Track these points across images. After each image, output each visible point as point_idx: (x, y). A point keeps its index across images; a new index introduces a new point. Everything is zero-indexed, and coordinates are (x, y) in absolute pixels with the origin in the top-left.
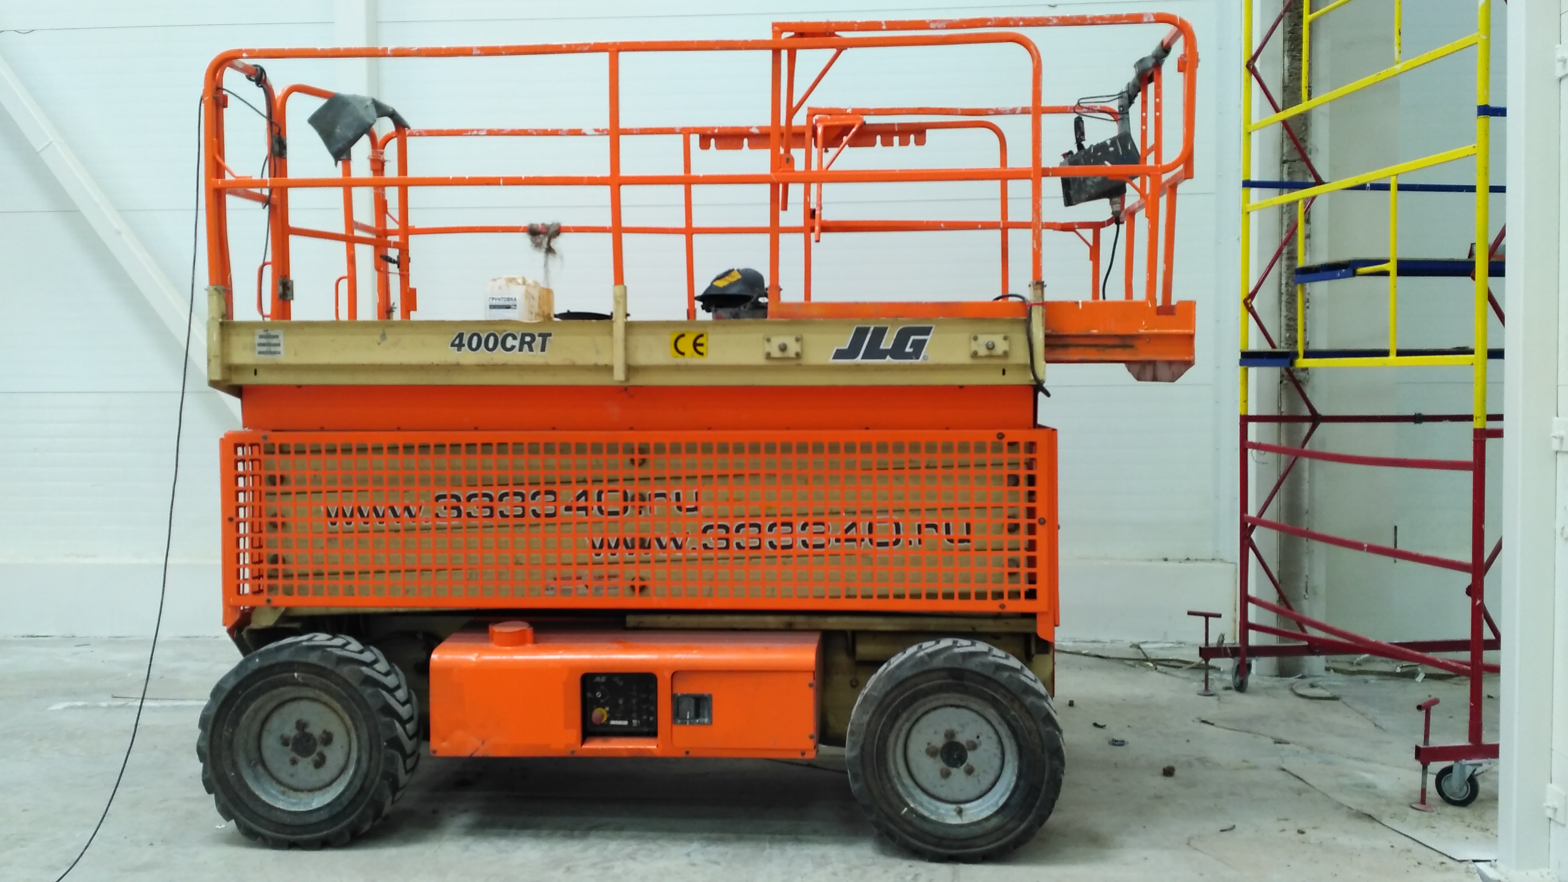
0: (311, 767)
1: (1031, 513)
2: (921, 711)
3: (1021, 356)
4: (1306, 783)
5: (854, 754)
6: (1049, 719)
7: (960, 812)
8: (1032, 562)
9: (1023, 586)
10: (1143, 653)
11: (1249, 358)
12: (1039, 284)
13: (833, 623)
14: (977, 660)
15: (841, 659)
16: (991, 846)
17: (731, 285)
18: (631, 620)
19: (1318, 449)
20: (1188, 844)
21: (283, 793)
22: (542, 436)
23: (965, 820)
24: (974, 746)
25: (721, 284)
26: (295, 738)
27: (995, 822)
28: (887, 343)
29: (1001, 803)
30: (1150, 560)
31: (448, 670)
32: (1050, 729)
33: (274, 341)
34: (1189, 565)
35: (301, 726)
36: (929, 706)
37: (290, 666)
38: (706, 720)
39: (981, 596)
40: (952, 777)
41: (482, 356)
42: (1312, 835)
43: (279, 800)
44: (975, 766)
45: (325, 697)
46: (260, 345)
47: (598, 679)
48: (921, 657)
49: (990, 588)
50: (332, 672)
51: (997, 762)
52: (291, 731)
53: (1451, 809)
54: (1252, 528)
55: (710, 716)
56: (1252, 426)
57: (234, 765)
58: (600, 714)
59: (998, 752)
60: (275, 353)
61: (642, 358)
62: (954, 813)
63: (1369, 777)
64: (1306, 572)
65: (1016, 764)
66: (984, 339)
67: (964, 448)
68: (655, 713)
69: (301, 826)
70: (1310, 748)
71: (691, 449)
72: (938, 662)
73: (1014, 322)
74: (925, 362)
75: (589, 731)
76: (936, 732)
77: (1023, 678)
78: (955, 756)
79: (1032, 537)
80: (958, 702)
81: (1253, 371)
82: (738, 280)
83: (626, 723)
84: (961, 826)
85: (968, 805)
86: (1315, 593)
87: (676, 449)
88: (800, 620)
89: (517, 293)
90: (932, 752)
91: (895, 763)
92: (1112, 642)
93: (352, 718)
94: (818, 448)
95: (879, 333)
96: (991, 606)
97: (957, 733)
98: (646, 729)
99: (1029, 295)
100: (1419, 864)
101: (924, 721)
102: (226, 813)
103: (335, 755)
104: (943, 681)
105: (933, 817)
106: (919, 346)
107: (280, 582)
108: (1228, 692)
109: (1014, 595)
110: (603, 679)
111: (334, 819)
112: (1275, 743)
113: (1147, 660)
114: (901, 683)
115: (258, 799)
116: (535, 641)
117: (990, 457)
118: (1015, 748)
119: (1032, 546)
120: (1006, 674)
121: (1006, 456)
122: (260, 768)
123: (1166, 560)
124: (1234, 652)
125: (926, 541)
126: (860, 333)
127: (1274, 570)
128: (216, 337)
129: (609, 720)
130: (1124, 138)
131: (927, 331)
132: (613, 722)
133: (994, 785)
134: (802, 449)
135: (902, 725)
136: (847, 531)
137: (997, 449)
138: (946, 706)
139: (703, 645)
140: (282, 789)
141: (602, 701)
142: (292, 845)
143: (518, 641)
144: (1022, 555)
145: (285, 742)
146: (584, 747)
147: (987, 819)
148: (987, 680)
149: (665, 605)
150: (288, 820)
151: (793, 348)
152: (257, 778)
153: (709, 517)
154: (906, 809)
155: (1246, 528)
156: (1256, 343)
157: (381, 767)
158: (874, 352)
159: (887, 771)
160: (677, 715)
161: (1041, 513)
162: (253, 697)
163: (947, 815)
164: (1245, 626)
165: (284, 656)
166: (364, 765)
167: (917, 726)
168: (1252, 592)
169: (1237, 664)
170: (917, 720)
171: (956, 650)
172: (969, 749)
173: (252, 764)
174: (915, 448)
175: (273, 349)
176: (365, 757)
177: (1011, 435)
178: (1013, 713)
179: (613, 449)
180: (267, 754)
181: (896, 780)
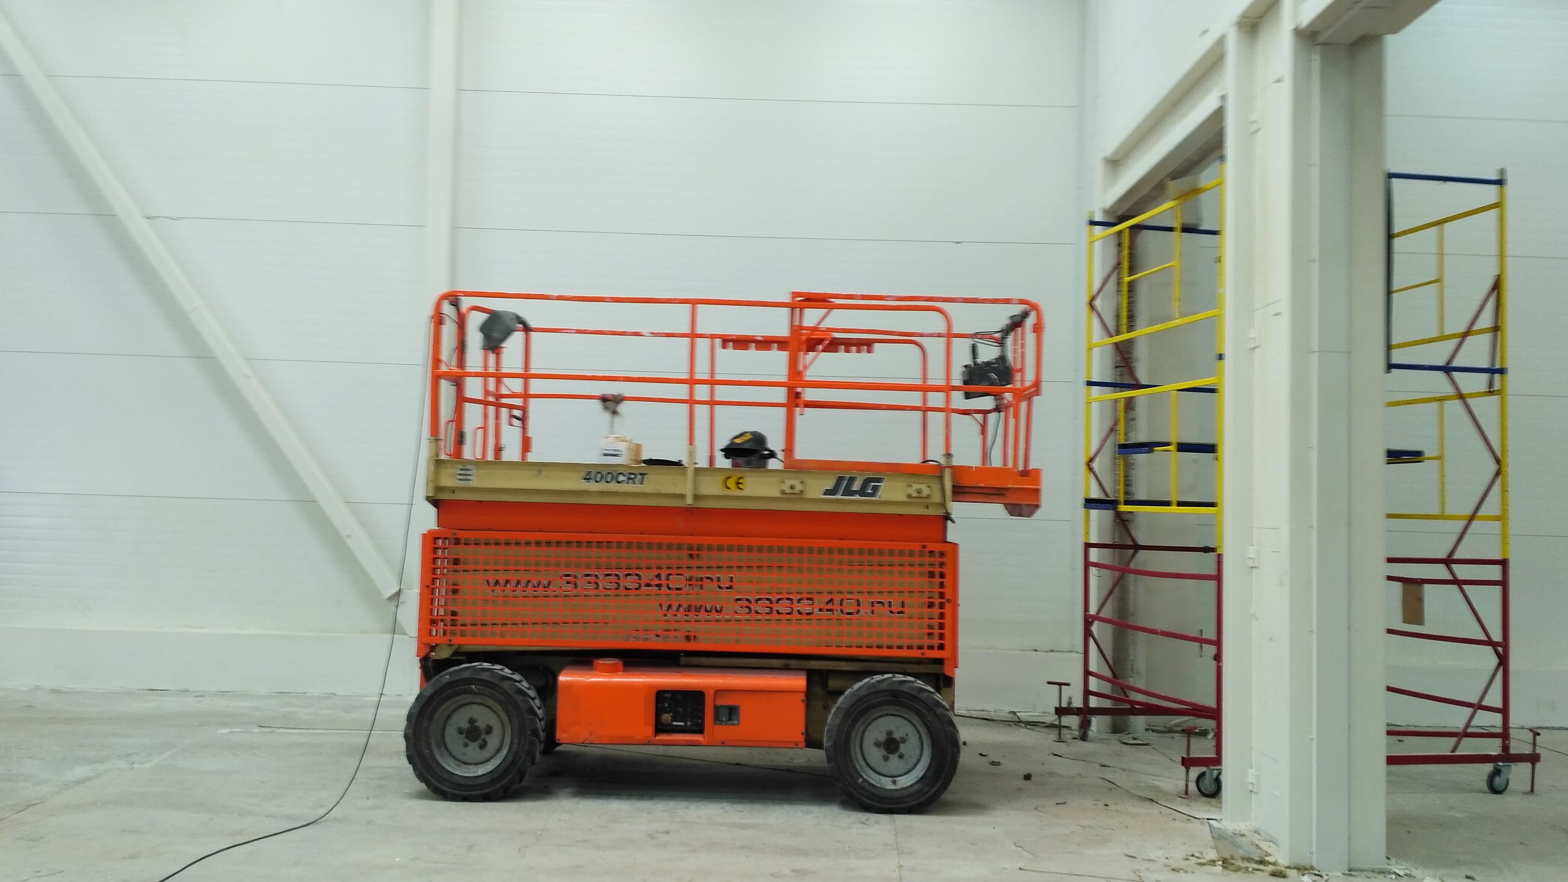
0: (477, 749)
1: (942, 595)
2: (872, 717)
3: (937, 498)
4: (1115, 784)
5: (829, 744)
6: (951, 724)
7: (894, 782)
8: (941, 626)
9: (936, 642)
10: (1018, 717)
11: (1090, 503)
12: (948, 455)
13: (814, 665)
14: (907, 685)
15: (818, 690)
16: (914, 803)
17: (746, 442)
18: (683, 660)
19: (1140, 568)
20: (1036, 809)
21: (459, 765)
22: (635, 538)
23: (898, 787)
24: (904, 741)
25: (738, 441)
26: (468, 730)
27: (917, 787)
28: (856, 487)
29: (920, 776)
30: (1025, 650)
31: (570, 686)
32: (951, 729)
33: (468, 472)
34: (1052, 654)
35: (472, 721)
36: (877, 715)
37: (469, 681)
38: (736, 722)
39: (910, 647)
40: (890, 760)
41: (602, 486)
42: (1112, 807)
43: (457, 769)
44: (904, 754)
45: (490, 702)
46: (460, 475)
47: (666, 695)
48: (873, 683)
49: (916, 643)
50: (497, 685)
51: (918, 751)
52: (465, 725)
53: (1204, 799)
54: (1093, 621)
55: (738, 720)
56: (1093, 551)
57: (429, 745)
58: (666, 717)
59: (919, 744)
60: (470, 480)
61: (704, 490)
62: (891, 783)
63: (1157, 783)
64: (1132, 658)
65: (930, 751)
66: (916, 486)
67: (901, 553)
68: (703, 719)
69: (470, 786)
70: (1123, 770)
71: (730, 549)
72: (884, 686)
73: (933, 477)
74: (880, 499)
75: (660, 728)
76: (881, 732)
77: (935, 697)
78: (893, 747)
79: (942, 611)
80: (896, 713)
81: (1094, 513)
82: (751, 439)
83: (683, 724)
84: (896, 790)
85: (899, 778)
86: (1138, 673)
87: (720, 548)
88: (793, 663)
89: (622, 447)
90: (878, 744)
91: (855, 750)
92: (995, 711)
93: (508, 716)
94: (810, 551)
95: (852, 480)
96: (915, 654)
97: (894, 732)
98: (695, 728)
99: (942, 461)
100: (1174, 819)
101: (873, 725)
102: (421, 777)
103: (493, 741)
104: (887, 698)
105: (878, 785)
106: (875, 489)
107: (459, 628)
108: (1075, 740)
109: (931, 648)
110: (669, 695)
111: (493, 781)
112: (1101, 766)
113: (1021, 722)
114: (861, 699)
115: (443, 768)
116: (624, 671)
117: (917, 560)
118: (930, 741)
119: (942, 616)
120: (925, 694)
121: (927, 560)
122: (443, 748)
123: (1036, 650)
124: (1078, 711)
125: (876, 611)
126: (840, 479)
127: (1109, 655)
128: (432, 469)
129: (672, 721)
130: (1002, 359)
131: (879, 480)
132: (675, 723)
133: (916, 765)
134: (800, 551)
135: (860, 727)
136: (827, 603)
137: (921, 555)
138: (887, 715)
139: (733, 675)
140: (457, 763)
141: (668, 709)
142: (465, 799)
143: (613, 670)
144: (936, 622)
145: (460, 731)
146: (656, 738)
147: (912, 786)
148: (914, 698)
149: (710, 648)
150: (462, 782)
151: (799, 487)
152: (441, 755)
153: (739, 593)
154: (861, 780)
155: (1088, 621)
156: (1095, 494)
157: (526, 748)
158: (848, 492)
159: (850, 755)
160: (717, 719)
161: (948, 596)
162: (444, 701)
163: (887, 784)
164: (1087, 693)
165: (465, 675)
166: (515, 746)
167: (869, 728)
168: (1093, 668)
169: (1081, 719)
170: (869, 724)
171: (895, 679)
172: (901, 743)
173: (439, 746)
174: (871, 552)
175: (468, 477)
176: (516, 741)
177: (931, 546)
178: (929, 719)
179: (680, 547)
180: (448, 740)
181: (855, 762)
